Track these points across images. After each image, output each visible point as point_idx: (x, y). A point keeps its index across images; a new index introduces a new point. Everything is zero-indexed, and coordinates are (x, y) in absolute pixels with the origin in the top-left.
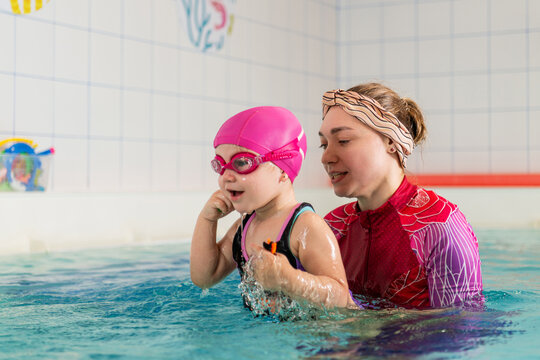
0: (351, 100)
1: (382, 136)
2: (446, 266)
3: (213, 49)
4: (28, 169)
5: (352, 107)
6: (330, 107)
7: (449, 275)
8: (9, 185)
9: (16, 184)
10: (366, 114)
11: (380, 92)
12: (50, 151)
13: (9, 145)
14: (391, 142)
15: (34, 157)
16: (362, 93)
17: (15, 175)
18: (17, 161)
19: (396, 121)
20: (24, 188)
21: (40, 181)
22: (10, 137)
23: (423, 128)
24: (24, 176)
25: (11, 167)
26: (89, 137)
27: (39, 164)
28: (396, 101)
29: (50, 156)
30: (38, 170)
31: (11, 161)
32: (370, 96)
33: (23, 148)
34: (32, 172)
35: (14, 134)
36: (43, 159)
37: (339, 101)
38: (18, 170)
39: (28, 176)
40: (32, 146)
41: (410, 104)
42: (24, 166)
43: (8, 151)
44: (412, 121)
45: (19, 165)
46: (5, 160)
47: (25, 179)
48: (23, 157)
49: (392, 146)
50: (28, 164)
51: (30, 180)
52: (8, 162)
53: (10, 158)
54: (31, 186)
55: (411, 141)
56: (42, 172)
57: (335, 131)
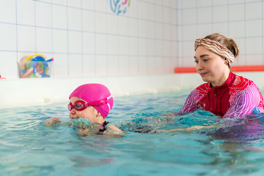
0: (208, 43)
1: (222, 57)
2: (236, 103)
3: (121, 14)
4: (42, 67)
5: (209, 46)
6: (198, 46)
7: (236, 106)
8: (34, 75)
9: (37, 74)
10: (214, 48)
11: (219, 38)
12: (52, 60)
13: (34, 57)
14: (226, 59)
15: (45, 62)
16: (212, 39)
17: (37, 70)
18: (37, 64)
19: (228, 50)
20: (41, 76)
21: (48, 73)
22: (34, 54)
23: (238, 51)
24: (41, 70)
25: (35, 67)
26: (68, 53)
27: (47, 65)
28: (226, 41)
29: (51, 62)
30: (47, 68)
31: (35, 64)
32: (215, 40)
33: (40, 59)
34: (44, 69)
35: (36, 52)
36: (49, 63)
37: (202, 43)
38: (38, 68)
39: (43, 71)
40: (44, 57)
41: (231, 41)
42: (40, 67)
43: (34, 60)
44: (233, 49)
45: (38, 66)
46: (32, 64)
47: (41, 72)
48: (40, 62)
49: (226, 61)
50: (42, 65)
51: (43, 72)
52: (33, 65)
53: (35, 63)
54: (44, 75)
55: (233, 58)
56: (48, 69)
57: (202, 56)
